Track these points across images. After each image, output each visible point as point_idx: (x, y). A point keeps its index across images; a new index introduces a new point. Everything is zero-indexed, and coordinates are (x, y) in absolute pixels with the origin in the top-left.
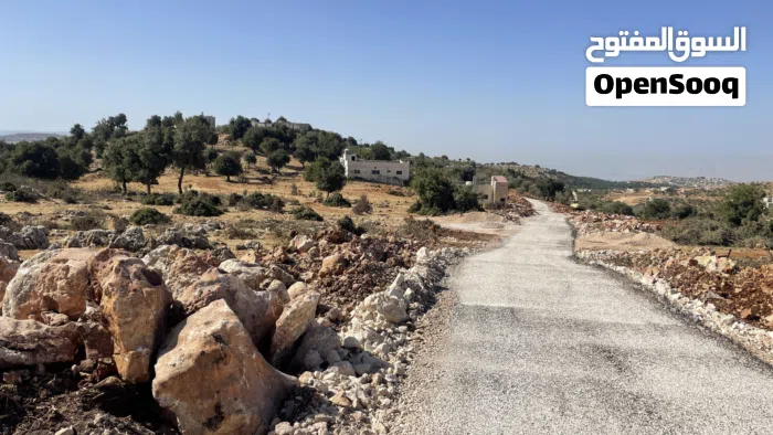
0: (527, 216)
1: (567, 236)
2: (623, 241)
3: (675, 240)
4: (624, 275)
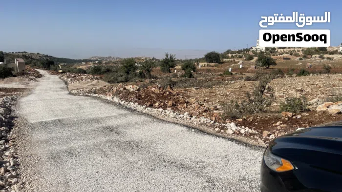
0: (39, 77)
2: (88, 84)
3: (109, 82)
4: (99, 98)
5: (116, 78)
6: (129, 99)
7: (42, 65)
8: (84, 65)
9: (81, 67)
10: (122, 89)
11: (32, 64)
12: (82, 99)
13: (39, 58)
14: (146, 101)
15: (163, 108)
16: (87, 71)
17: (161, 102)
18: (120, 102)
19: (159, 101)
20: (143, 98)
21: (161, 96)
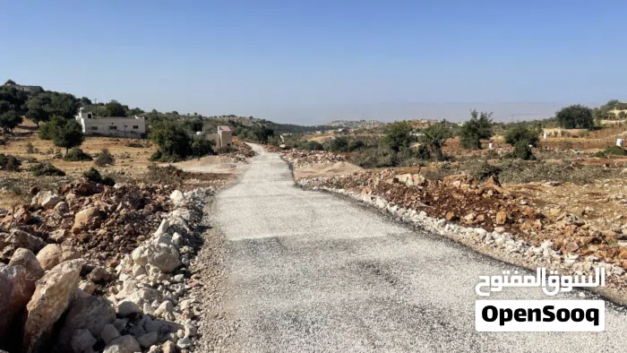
0: (251, 156)
1: (286, 170)
2: (327, 169)
3: (361, 165)
4: (347, 196)
5: (375, 159)
6: (407, 202)
7: (255, 137)
8: (321, 135)
9: (314, 139)
10: (390, 181)
11: (242, 135)
13: (251, 125)
14: (443, 208)
15: (483, 227)
16: (324, 147)
17: (479, 213)
18: (388, 207)
19: (474, 210)
20: (435, 202)
21: (477, 198)
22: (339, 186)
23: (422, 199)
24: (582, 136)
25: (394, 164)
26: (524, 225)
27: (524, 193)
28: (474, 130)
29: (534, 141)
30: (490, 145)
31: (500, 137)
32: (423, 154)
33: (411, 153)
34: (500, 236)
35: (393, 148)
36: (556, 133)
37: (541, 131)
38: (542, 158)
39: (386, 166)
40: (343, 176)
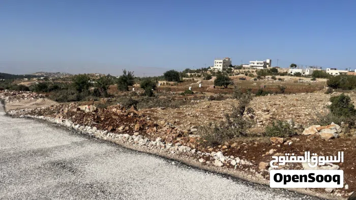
2: (32, 103)
3: (57, 101)
4: (45, 121)
5: (66, 96)
6: (85, 122)
8: (27, 81)
9: (22, 83)
10: (75, 110)
12: (22, 123)
14: (106, 124)
15: (128, 133)
16: (30, 89)
17: (126, 126)
18: (73, 126)
19: (123, 124)
20: (102, 121)
21: (125, 118)
22: (40, 114)
23: (94, 119)
24: (175, 85)
25: (78, 99)
26: (148, 130)
27: (148, 114)
28: (125, 81)
29: (154, 87)
30: (133, 89)
31: (138, 85)
32: (97, 94)
33: (89, 93)
34: (136, 137)
35: (78, 90)
36: (164, 83)
37: (157, 82)
38: (158, 96)
39: (73, 101)
40: (43, 108)
